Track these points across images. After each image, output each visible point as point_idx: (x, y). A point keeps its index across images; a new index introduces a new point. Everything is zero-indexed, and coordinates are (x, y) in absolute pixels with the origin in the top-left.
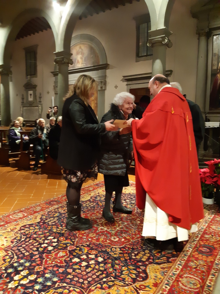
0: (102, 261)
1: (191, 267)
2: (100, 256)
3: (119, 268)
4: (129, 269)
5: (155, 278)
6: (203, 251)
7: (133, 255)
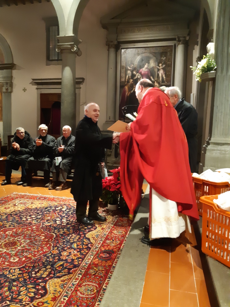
1: (90, 275)
3: (17, 289)
4: (28, 288)
5: (54, 292)
6: (104, 256)
7: (33, 272)
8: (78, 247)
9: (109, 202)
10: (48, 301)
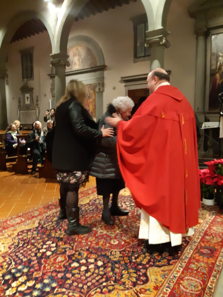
0: (102, 265)
1: (192, 269)
2: (100, 260)
3: (119, 271)
4: (130, 272)
5: (155, 281)
6: (204, 252)
7: (133, 258)
10: (150, 289)
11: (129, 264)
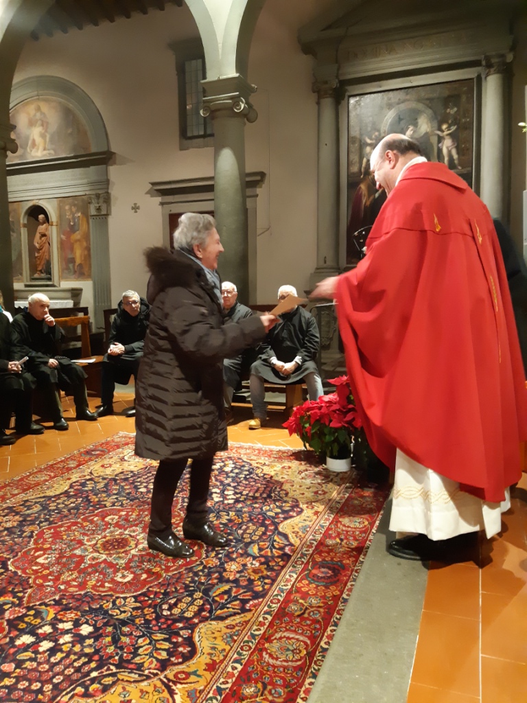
0: (90, 633)
1: (291, 615)
2: (87, 623)
3: (131, 642)
4: (154, 640)
5: (210, 651)
6: (320, 575)
7: (165, 607)
8: (263, 553)
9: (328, 454)
10: (197, 670)
11: (154, 622)
